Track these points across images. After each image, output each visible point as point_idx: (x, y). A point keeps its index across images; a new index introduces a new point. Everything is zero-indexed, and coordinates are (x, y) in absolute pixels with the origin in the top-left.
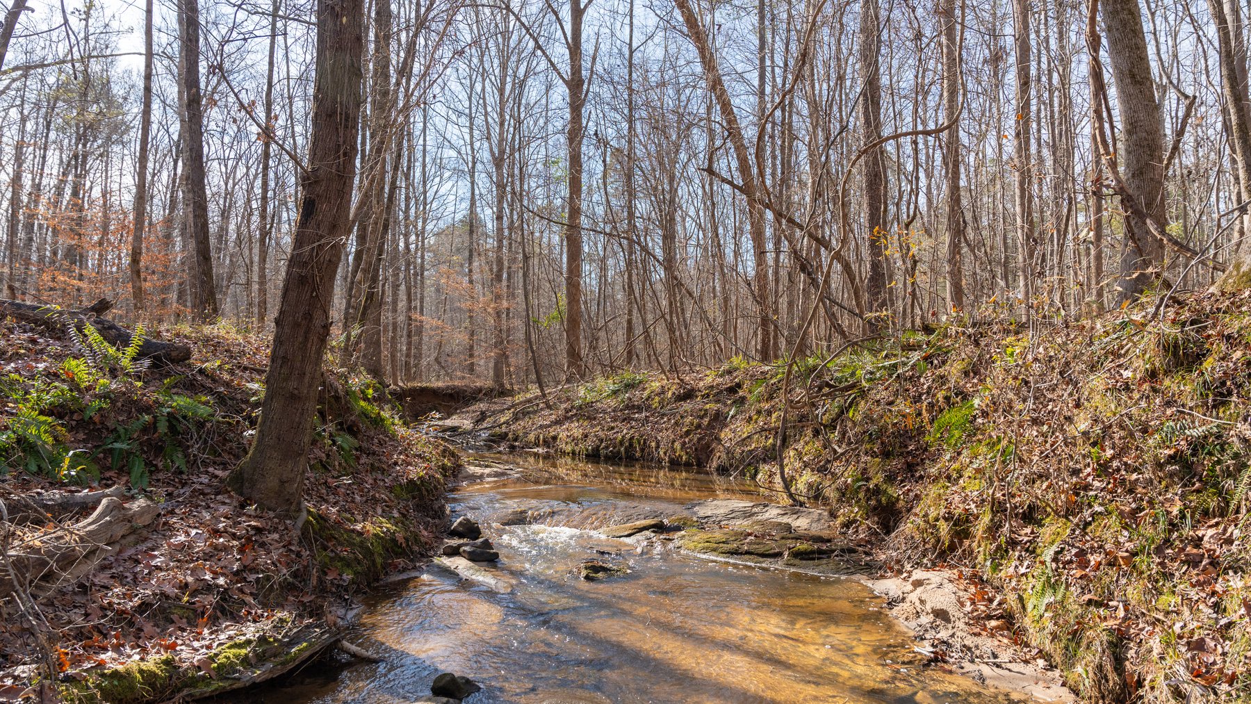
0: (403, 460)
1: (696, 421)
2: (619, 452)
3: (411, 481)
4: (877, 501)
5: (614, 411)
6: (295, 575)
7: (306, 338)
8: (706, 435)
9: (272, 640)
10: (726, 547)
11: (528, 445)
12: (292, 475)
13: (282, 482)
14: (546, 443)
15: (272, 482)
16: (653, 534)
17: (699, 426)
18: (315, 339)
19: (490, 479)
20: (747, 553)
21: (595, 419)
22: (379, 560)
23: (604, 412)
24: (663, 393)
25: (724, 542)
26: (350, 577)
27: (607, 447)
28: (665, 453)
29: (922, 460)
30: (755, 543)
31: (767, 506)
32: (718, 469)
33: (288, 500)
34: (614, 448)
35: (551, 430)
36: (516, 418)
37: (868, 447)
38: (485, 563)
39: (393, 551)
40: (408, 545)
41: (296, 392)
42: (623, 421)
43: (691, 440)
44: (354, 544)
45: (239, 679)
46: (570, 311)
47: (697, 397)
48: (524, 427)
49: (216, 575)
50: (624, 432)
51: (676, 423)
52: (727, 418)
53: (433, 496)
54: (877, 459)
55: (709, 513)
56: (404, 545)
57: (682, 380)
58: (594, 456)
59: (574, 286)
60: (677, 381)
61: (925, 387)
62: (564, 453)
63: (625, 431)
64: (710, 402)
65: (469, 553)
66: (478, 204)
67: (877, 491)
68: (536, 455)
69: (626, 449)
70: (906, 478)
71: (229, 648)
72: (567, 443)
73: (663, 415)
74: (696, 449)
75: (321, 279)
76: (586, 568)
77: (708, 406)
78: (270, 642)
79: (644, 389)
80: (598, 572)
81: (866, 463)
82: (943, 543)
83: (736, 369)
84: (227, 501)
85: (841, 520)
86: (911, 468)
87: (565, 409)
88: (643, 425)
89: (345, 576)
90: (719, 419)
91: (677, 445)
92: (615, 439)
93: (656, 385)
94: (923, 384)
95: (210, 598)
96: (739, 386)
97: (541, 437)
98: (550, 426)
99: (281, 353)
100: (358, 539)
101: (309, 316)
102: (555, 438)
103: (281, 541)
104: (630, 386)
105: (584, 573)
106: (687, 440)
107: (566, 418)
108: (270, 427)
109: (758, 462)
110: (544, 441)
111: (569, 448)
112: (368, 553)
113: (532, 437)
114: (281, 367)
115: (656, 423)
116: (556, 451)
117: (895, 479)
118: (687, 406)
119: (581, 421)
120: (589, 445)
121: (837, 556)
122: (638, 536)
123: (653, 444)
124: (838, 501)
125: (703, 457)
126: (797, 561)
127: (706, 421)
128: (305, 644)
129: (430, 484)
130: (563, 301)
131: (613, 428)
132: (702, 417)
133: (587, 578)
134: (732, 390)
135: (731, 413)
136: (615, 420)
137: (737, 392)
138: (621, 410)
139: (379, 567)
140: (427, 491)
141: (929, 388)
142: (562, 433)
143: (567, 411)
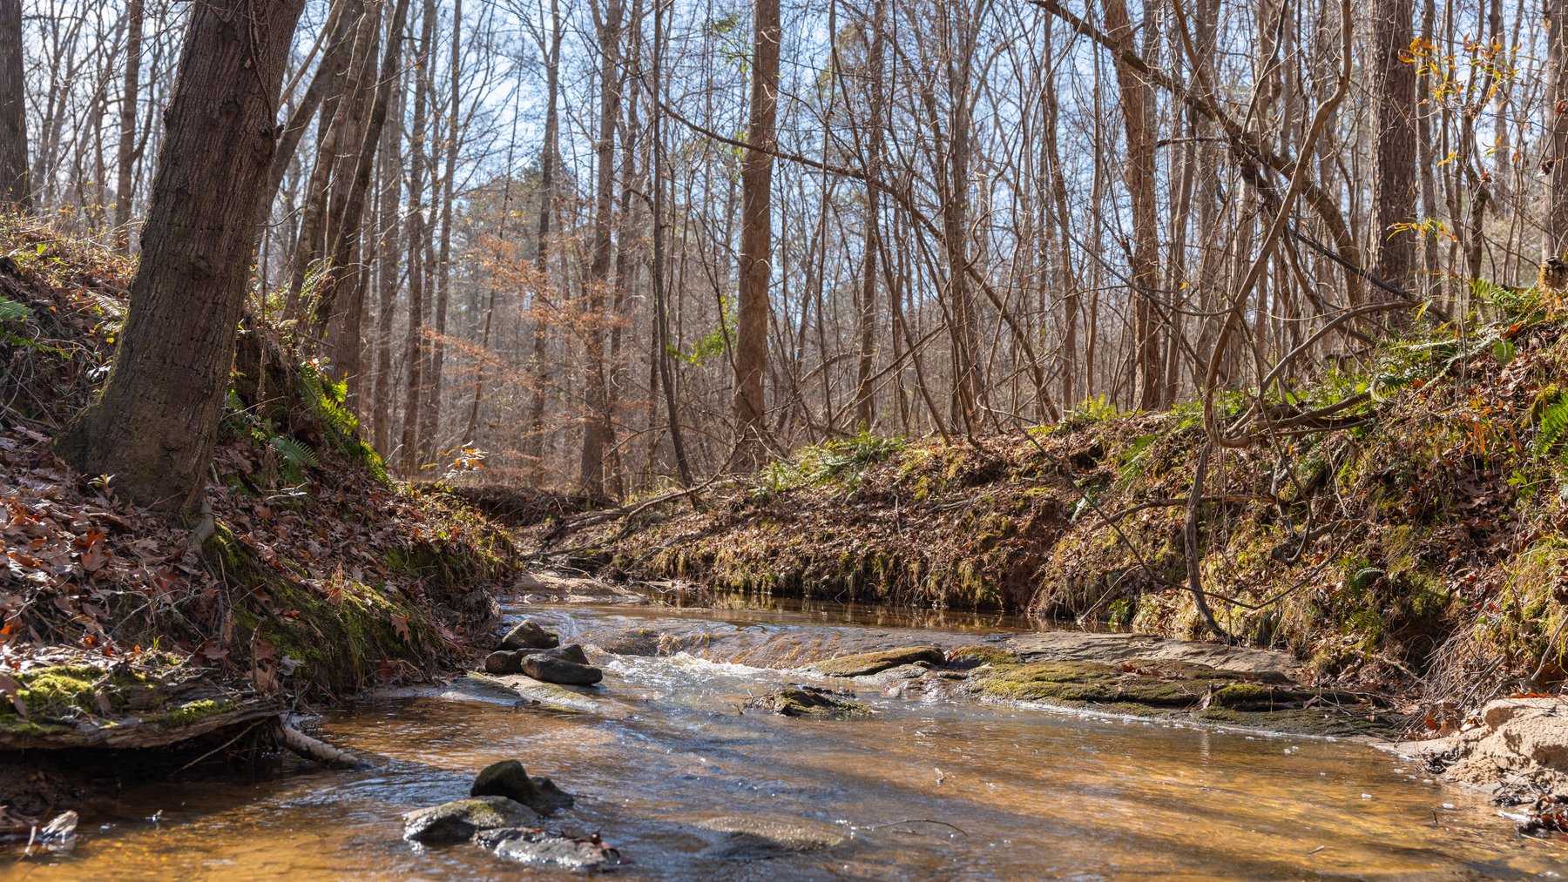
0: (407, 511)
1: (1006, 521)
2: (842, 583)
3: (422, 546)
4: (1403, 607)
5: (833, 505)
6: (189, 610)
7: (227, 156)
8: (1026, 548)
9: (142, 676)
10: (1077, 689)
11: (652, 574)
12: (187, 438)
13: (168, 450)
14: (690, 569)
15: (146, 447)
16: (921, 669)
17: (1012, 530)
18: (246, 160)
19: (578, 598)
20: (1122, 698)
21: (794, 520)
22: (357, 651)
23: (813, 507)
24: (938, 468)
25: (1072, 680)
26: (298, 662)
27: (817, 574)
28: (939, 584)
29: (1502, 524)
30: (1139, 682)
31: (1161, 640)
32: (1049, 615)
33: (177, 489)
34: (832, 576)
35: (701, 543)
36: (628, 532)
37: (1385, 506)
38: (575, 688)
39: (386, 646)
40: (415, 640)
41: (203, 264)
42: (853, 522)
43: (993, 558)
44: (308, 611)
45: (73, 725)
46: (745, 330)
47: (1008, 476)
48: (646, 544)
49: (28, 566)
50: (853, 543)
51: (964, 526)
52: (1069, 515)
53: (466, 583)
54: (1404, 528)
55: (1039, 648)
56: (407, 638)
57: (977, 445)
58: (789, 593)
59: (755, 279)
60: (967, 446)
61: (1511, 386)
62: (727, 589)
63: (856, 543)
64: (1037, 483)
65: (541, 665)
66: (562, 127)
67: (1403, 587)
68: (670, 597)
69: (857, 576)
70: (1467, 558)
71: (52, 672)
72: (734, 568)
73: (936, 512)
74: (1004, 576)
75: (263, 35)
76: (785, 695)
77: (1031, 492)
78: (138, 681)
79: (898, 463)
80: (811, 705)
81: (1379, 538)
82: (1554, 652)
83: (1091, 422)
84: (54, 476)
85: (1321, 657)
86: (1478, 537)
87: (733, 504)
88: (895, 531)
89: (286, 660)
90: (1054, 518)
91: (966, 567)
92: (836, 556)
93: (924, 454)
94: (1507, 381)
95: (18, 600)
96: (1098, 452)
97: (681, 557)
98: (700, 537)
99: (175, 182)
100: (316, 603)
101: (234, 109)
102: (709, 559)
103: (161, 554)
104: (871, 458)
105: (781, 703)
106: (986, 558)
107: (734, 522)
108: (146, 333)
109: (1136, 592)
110: (687, 565)
111: (738, 578)
112: (337, 631)
113: (661, 560)
114: (174, 211)
115: (922, 526)
116: (712, 584)
117: (1444, 561)
118: (988, 492)
119: (765, 526)
120: (781, 570)
121: (1316, 705)
122: (891, 673)
123: (915, 567)
124: (1314, 625)
125: (1020, 592)
126: (1230, 713)
127: (1025, 522)
128: (209, 702)
129: (461, 558)
130: (733, 306)
131: (830, 537)
132: (1018, 514)
133: (787, 711)
134: (1085, 461)
135: (1082, 504)
136: (836, 522)
137: (1093, 465)
138: (849, 503)
139: (356, 662)
140: (454, 572)
141: (1519, 387)
142: (725, 548)
143: (736, 508)
